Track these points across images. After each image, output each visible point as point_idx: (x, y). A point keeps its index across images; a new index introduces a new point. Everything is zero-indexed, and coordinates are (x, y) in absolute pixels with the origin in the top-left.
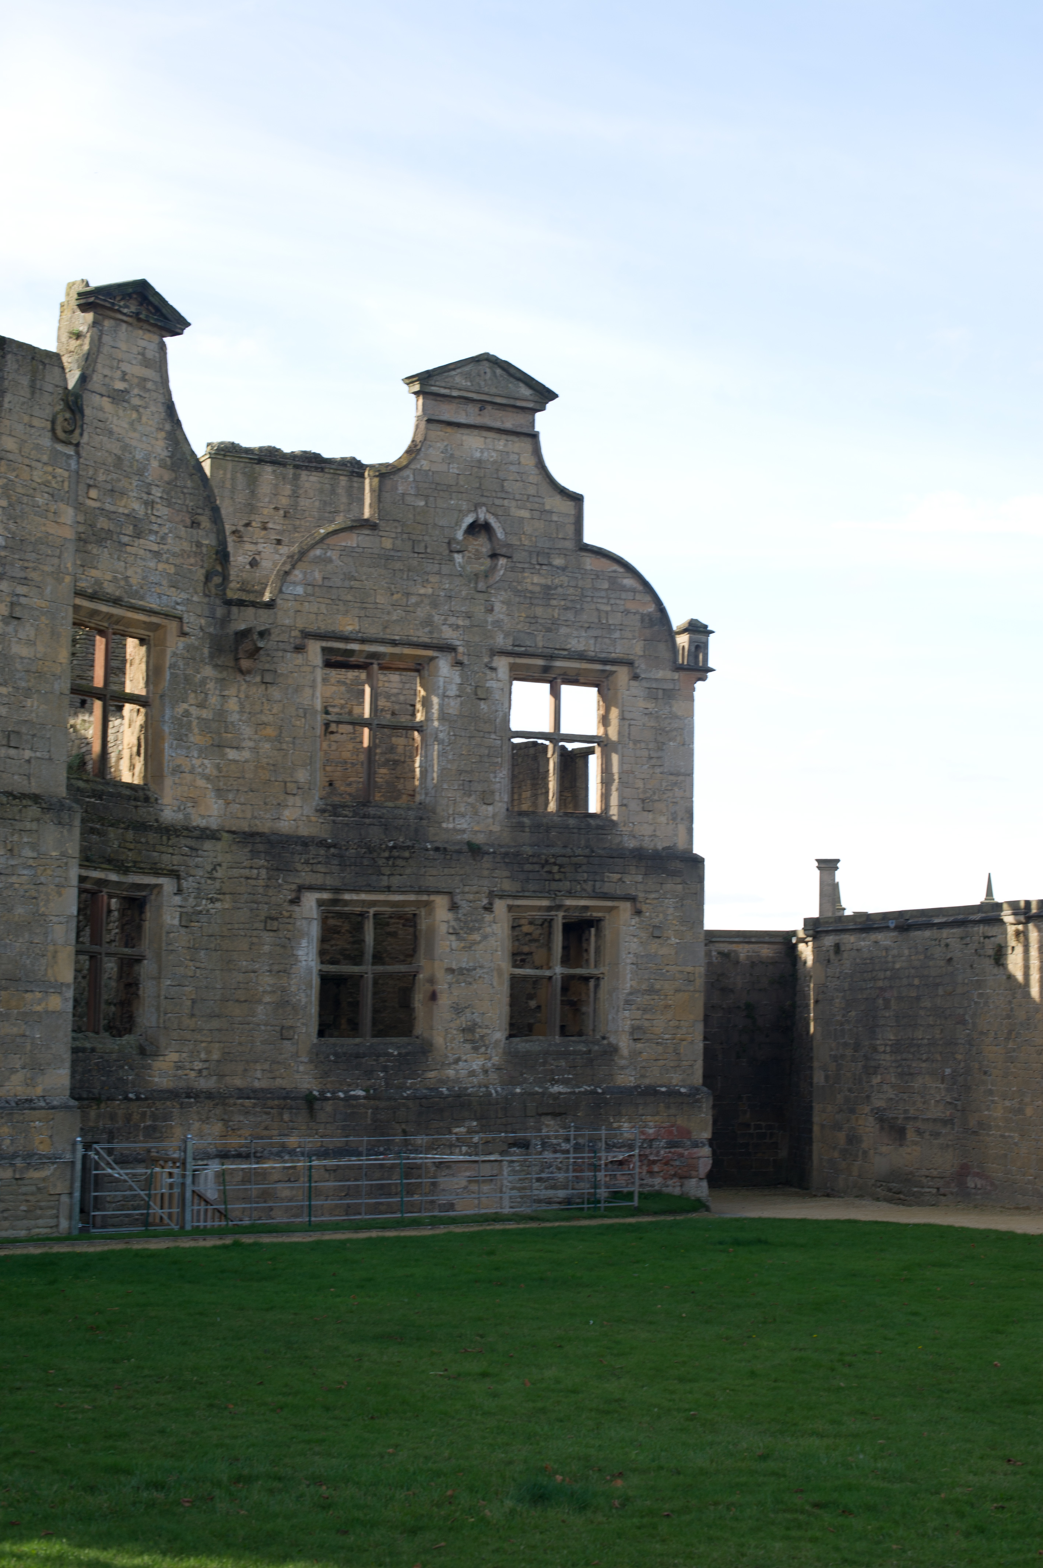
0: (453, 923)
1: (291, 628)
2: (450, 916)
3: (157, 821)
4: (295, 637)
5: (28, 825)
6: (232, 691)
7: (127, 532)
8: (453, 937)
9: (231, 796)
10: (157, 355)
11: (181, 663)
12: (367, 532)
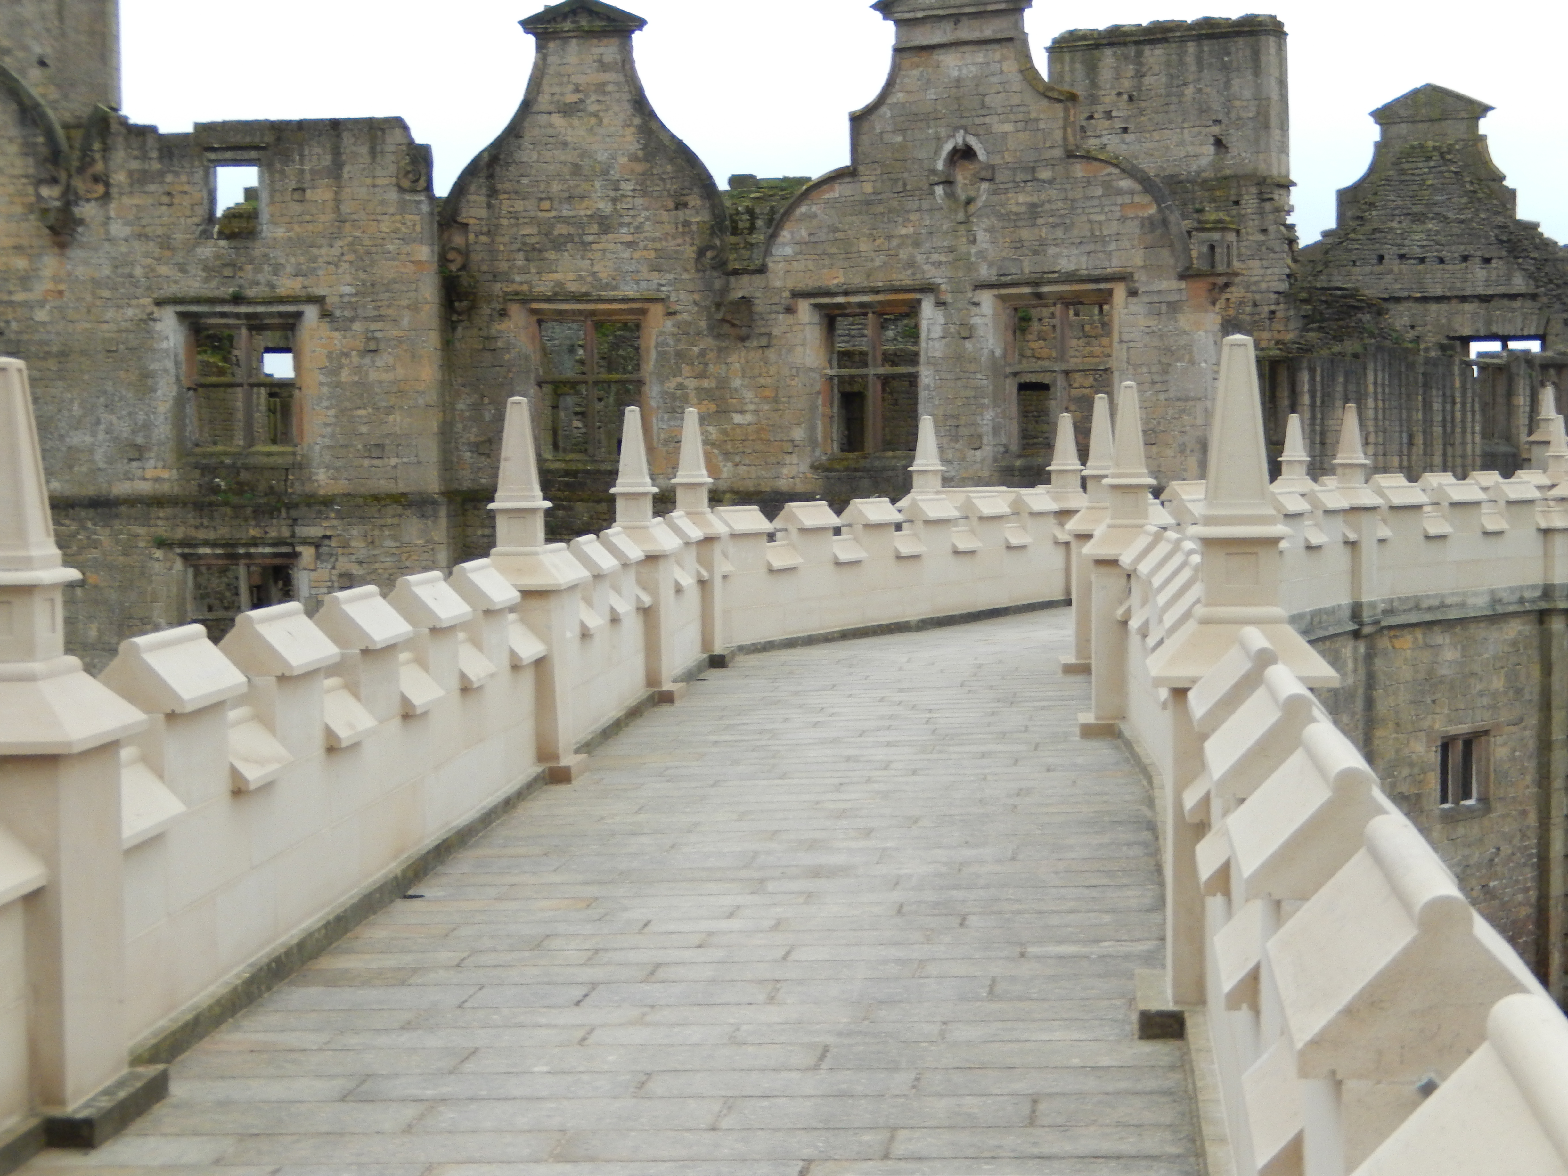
1: (781, 290)
4: (786, 298)
5: (389, 521)
6: (733, 358)
7: (592, 231)
9: (737, 459)
10: (618, 57)
11: (671, 341)
12: (848, 180)
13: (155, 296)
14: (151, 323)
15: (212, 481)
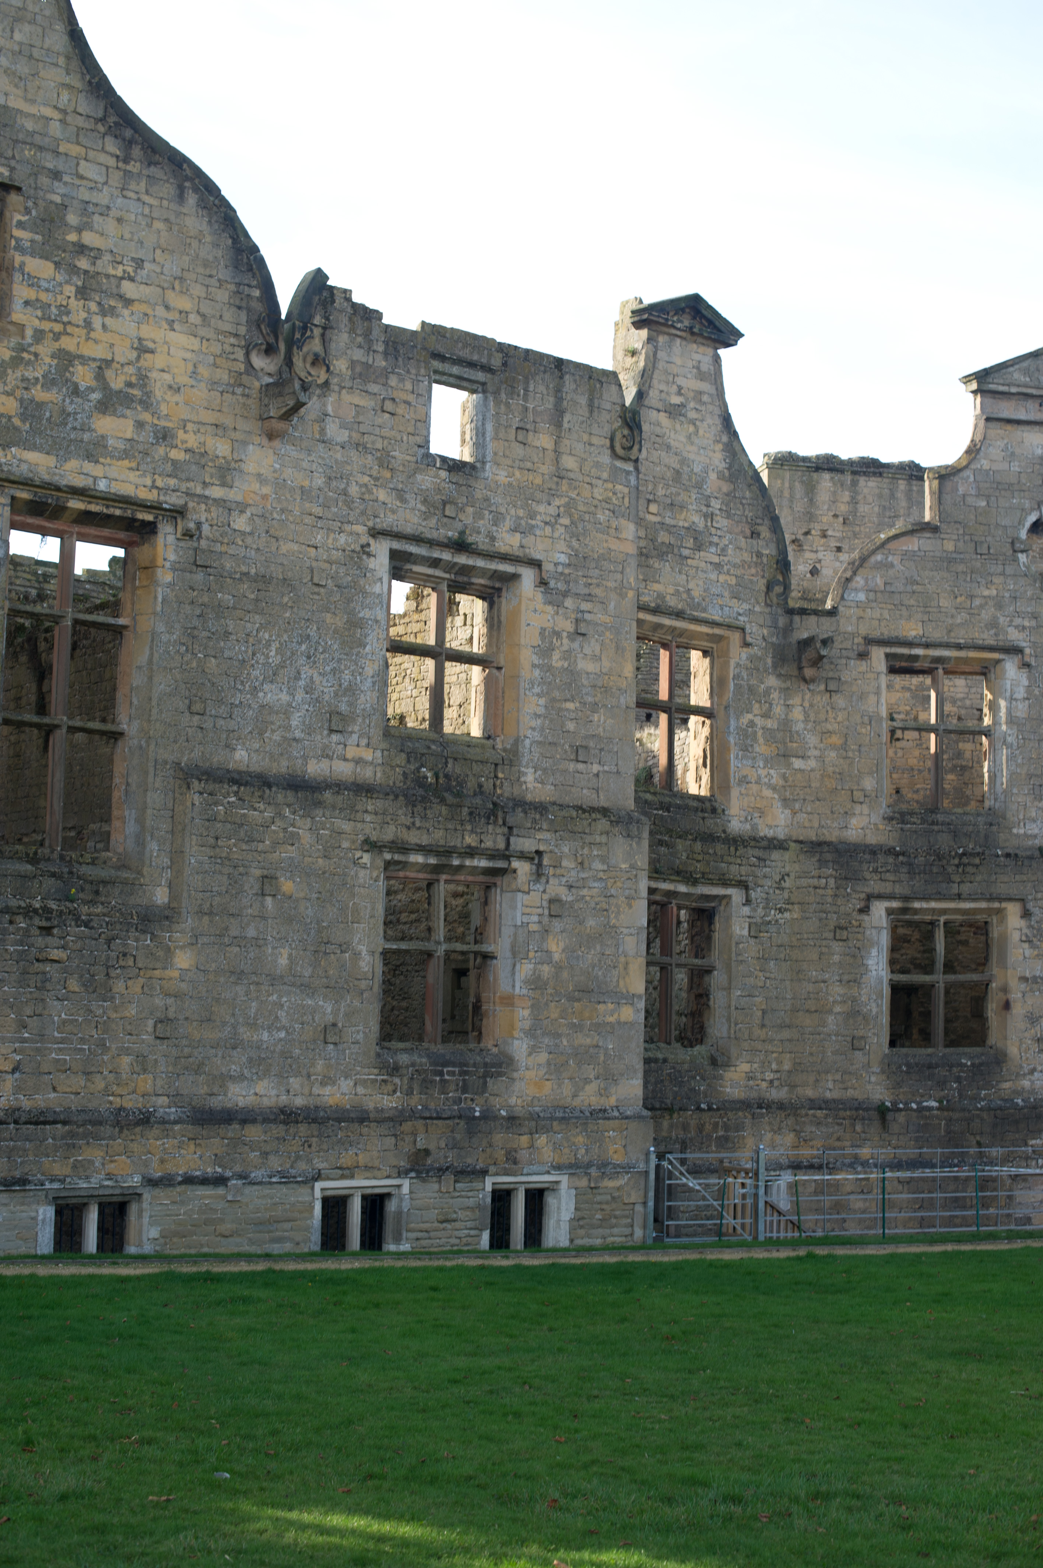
0: (1025, 931)
1: (853, 635)
2: (1023, 923)
3: (724, 831)
4: (858, 644)
5: (598, 839)
6: (796, 700)
7: (688, 545)
8: (1026, 945)
9: (797, 806)
10: (712, 368)
11: (744, 674)
12: (928, 535)
13: (370, 524)
14: (365, 557)
15: (418, 769)
